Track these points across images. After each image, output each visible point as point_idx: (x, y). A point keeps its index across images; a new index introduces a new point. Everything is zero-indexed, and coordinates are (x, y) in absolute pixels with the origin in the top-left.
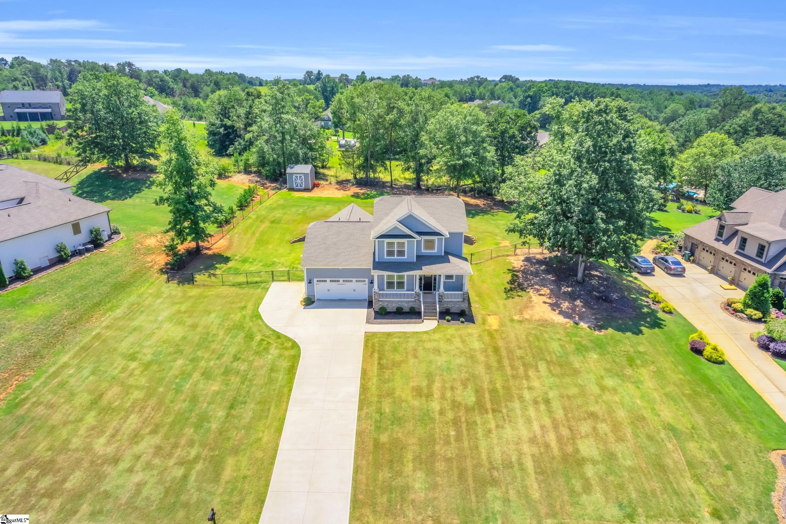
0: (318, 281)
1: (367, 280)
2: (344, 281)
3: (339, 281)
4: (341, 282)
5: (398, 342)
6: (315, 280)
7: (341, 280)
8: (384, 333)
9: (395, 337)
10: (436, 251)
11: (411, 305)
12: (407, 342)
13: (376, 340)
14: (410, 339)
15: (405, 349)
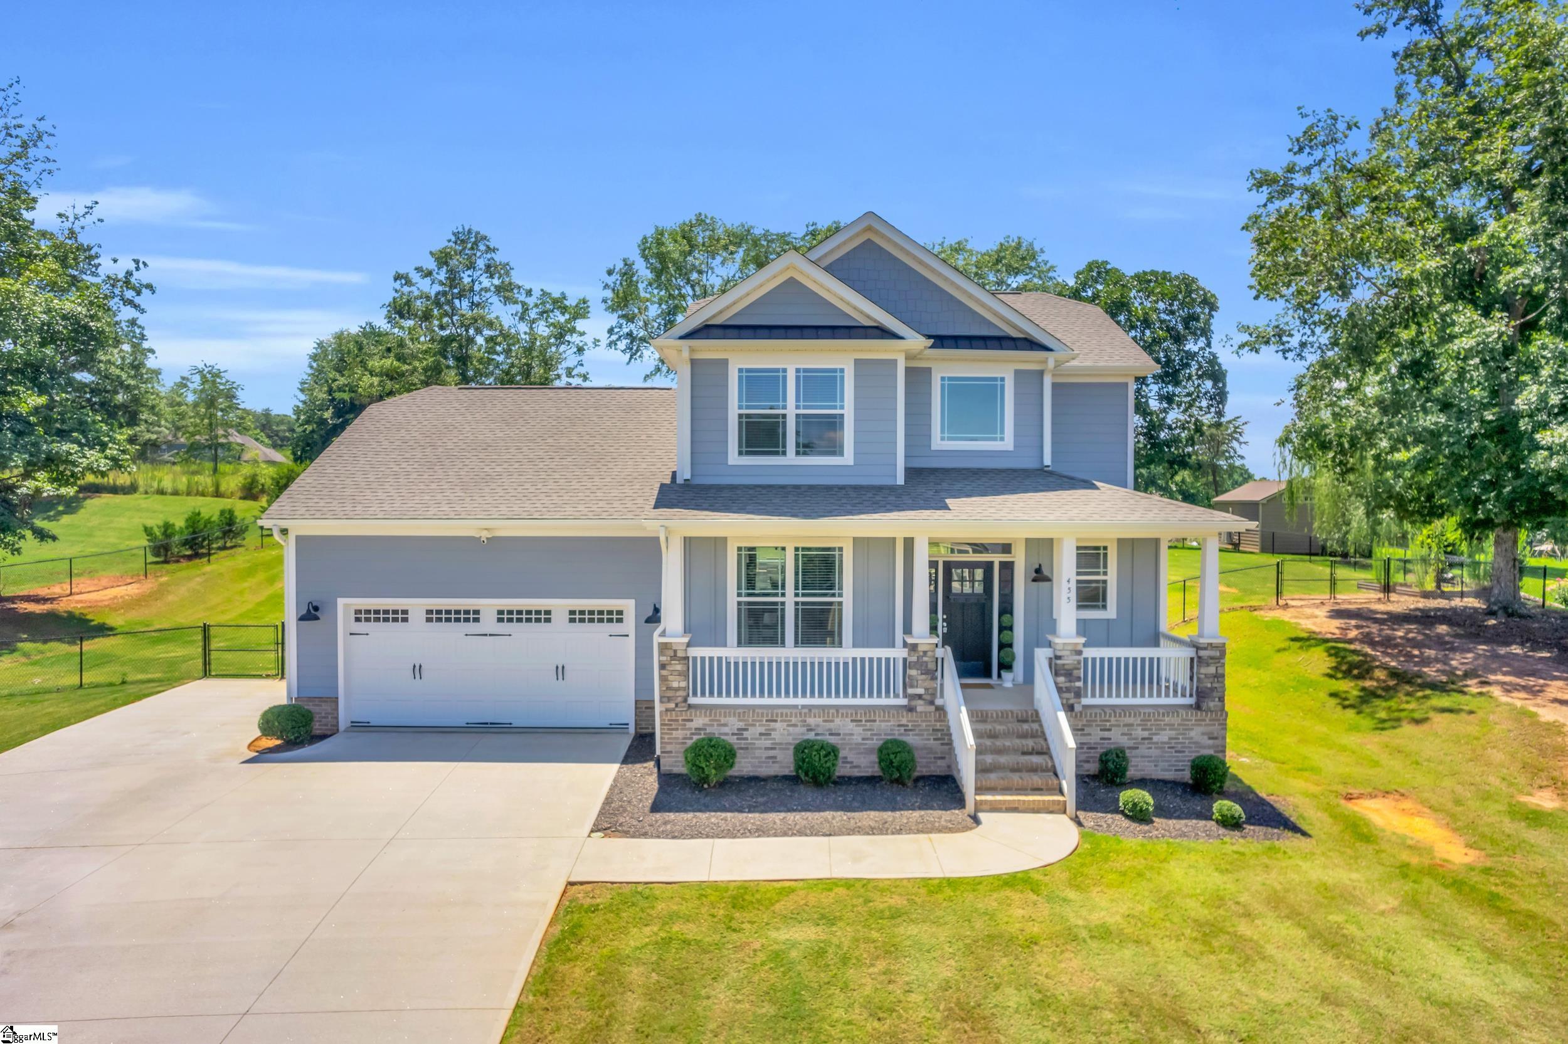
0: (360, 616)
1: (628, 606)
2: (504, 616)
3: (473, 616)
4: (488, 621)
5: (818, 953)
6: (345, 606)
7: (488, 606)
8: (703, 890)
9: (793, 918)
10: (1006, 442)
11: (886, 728)
12: (891, 950)
13: (637, 938)
14: (908, 931)
15: (877, 1012)
